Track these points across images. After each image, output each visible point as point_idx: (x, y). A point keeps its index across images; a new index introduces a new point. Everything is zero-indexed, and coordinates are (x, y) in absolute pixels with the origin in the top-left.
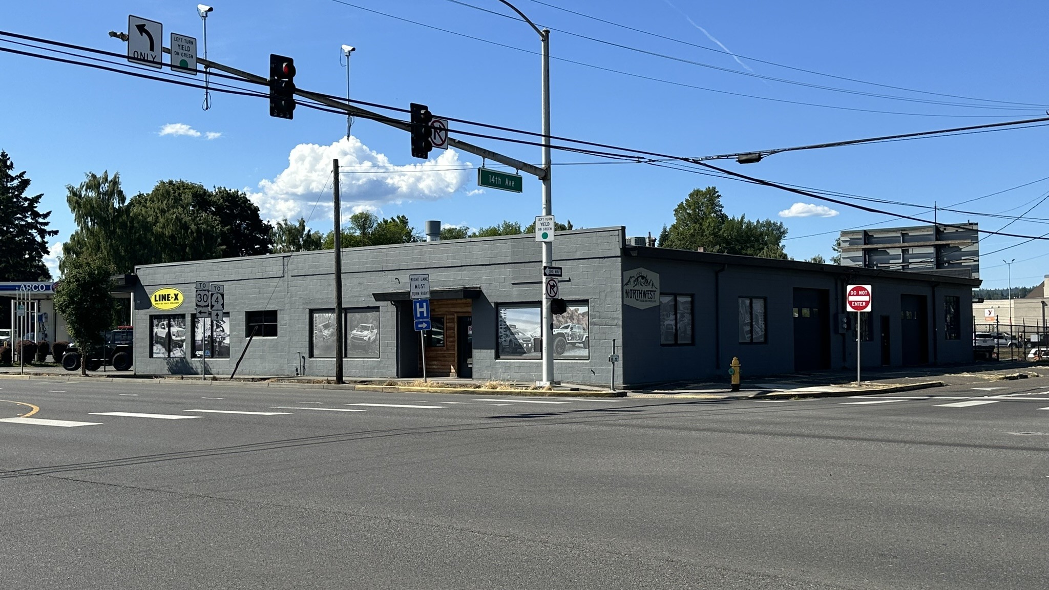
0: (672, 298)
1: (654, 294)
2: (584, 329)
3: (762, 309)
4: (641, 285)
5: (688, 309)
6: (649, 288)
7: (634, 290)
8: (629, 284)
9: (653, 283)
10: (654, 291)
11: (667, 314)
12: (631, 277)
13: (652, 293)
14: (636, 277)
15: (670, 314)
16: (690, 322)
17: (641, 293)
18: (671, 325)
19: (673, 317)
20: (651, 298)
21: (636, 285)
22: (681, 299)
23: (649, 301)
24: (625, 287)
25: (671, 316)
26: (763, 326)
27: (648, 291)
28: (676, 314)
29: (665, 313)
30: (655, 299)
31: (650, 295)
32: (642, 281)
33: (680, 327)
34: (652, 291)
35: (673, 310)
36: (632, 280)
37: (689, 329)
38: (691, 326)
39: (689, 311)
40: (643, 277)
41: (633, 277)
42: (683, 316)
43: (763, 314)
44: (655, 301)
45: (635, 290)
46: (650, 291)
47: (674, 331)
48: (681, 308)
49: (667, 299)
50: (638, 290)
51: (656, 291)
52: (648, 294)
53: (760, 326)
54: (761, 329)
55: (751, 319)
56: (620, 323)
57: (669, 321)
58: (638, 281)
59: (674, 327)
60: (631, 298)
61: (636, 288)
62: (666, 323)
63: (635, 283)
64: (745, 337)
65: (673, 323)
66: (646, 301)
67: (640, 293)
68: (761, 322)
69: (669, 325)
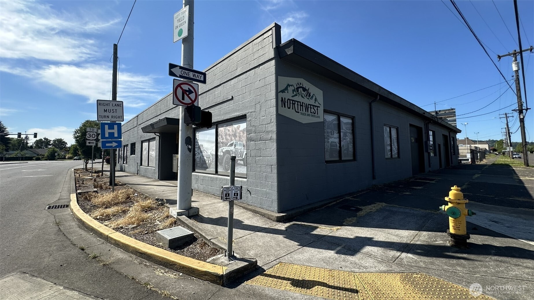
0: (335, 117)
1: (317, 109)
2: (244, 146)
3: (396, 135)
4: (302, 97)
5: (349, 130)
6: (312, 102)
7: (293, 101)
8: (286, 92)
9: (316, 98)
10: (318, 107)
11: (331, 131)
12: (289, 85)
13: (316, 108)
14: (296, 87)
15: (334, 132)
16: (352, 141)
17: (303, 106)
18: (336, 142)
19: (336, 135)
20: (315, 113)
21: (296, 95)
22: (343, 120)
23: (312, 116)
24: (281, 95)
25: (335, 134)
26: (397, 147)
27: (311, 105)
28: (339, 132)
29: (329, 131)
30: (318, 115)
31: (313, 110)
32: (303, 92)
33: (343, 145)
34: (315, 106)
35: (337, 128)
36: (291, 89)
37: (351, 146)
38: (352, 145)
39: (351, 131)
40: (304, 89)
41: (292, 86)
42: (345, 135)
43: (396, 139)
44: (319, 117)
45: (295, 101)
46: (313, 106)
47: (338, 148)
48: (344, 128)
49: (330, 118)
50: (298, 102)
51: (319, 107)
52: (311, 108)
53: (395, 147)
54: (396, 148)
55: (391, 141)
56: (274, 136)
57: (334, 139)
58: (298, 91)
59: (338, 145)
60: (289, 108)
61: (295, 98)
62: (331, 140)
63: (295, 93)
64: (388, 154)
65: (337, 140)
66: (308, 115)
67: (301, 105)
68: (396, 144)
69: (334, 142)
